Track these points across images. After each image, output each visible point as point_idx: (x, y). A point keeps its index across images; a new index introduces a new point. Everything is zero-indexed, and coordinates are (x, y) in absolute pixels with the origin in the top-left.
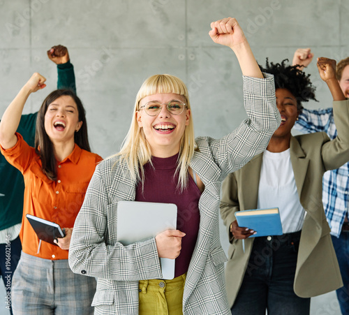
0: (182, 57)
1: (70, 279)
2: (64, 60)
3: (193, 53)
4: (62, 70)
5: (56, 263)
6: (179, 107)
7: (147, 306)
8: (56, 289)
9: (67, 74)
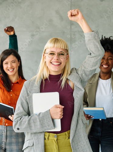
0: (69, 36)
1: (14, 135)
2: (12, 33)
3: (74, 34)
4: (11, 38)
5: (8, 128)
6: (63, 55)
7: (48, 147)
8: (7, 140)
9: (14, 39)
